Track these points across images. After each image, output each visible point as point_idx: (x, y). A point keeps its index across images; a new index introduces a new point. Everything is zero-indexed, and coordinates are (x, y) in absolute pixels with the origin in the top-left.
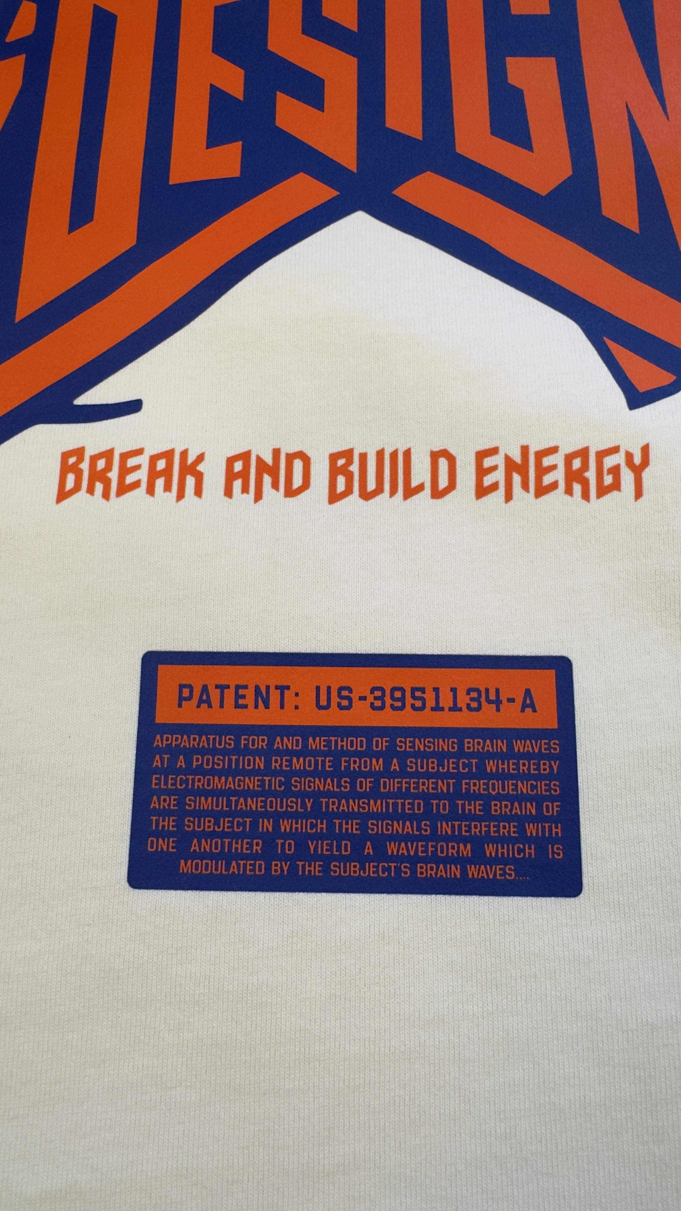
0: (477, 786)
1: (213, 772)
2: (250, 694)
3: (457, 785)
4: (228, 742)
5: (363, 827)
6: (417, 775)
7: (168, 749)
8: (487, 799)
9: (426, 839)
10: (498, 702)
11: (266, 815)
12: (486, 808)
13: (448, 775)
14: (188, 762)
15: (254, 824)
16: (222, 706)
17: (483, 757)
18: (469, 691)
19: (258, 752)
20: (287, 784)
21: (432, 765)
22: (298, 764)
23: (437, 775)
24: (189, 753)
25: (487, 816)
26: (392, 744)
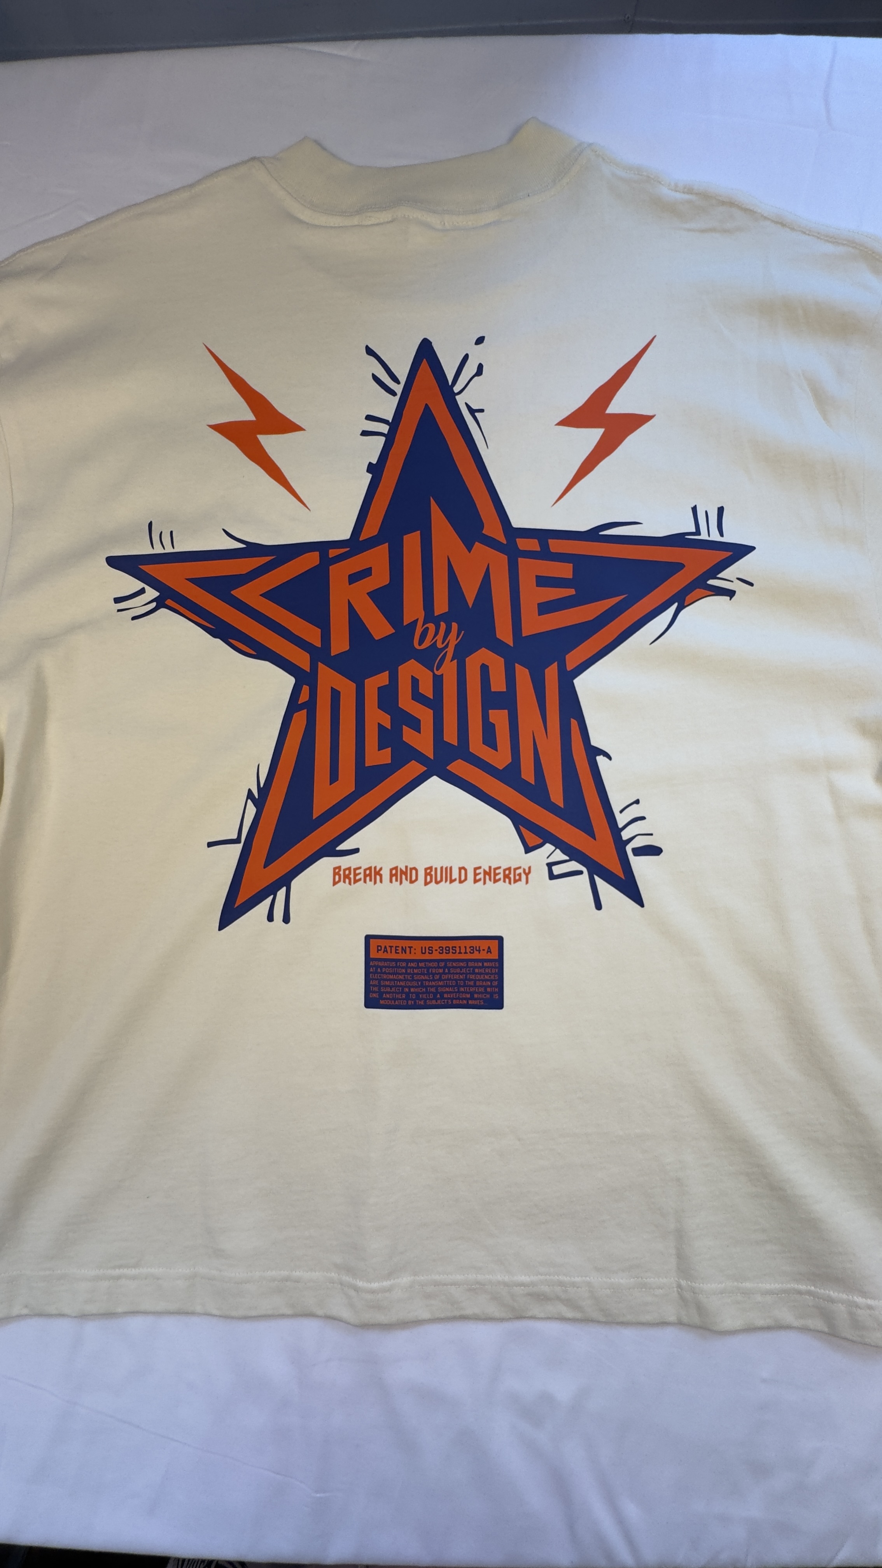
0: (472, 977)
1: (389, 973)
2: (400, 949)
3: (466, 976)
4: (394, 964)
5: (437, 989)
6: (453, 973)
7: (375, 966)
8: (475, 981)
9: (456, 992)
10: (479, 951)
11: (406, 987)
12: (475, 983)
13: (463, 973)
14: (381, 970)
15: (403, 990)
16: (391, 952)
17: (475, 968)
18: (470, 948)
19: (403, 968)
20: (413, 977)
21: (458, 971)
22: (416, 971)
23: (460, 974)
24: (381, 968)
25: (475, 986)
26: (446, 964)
